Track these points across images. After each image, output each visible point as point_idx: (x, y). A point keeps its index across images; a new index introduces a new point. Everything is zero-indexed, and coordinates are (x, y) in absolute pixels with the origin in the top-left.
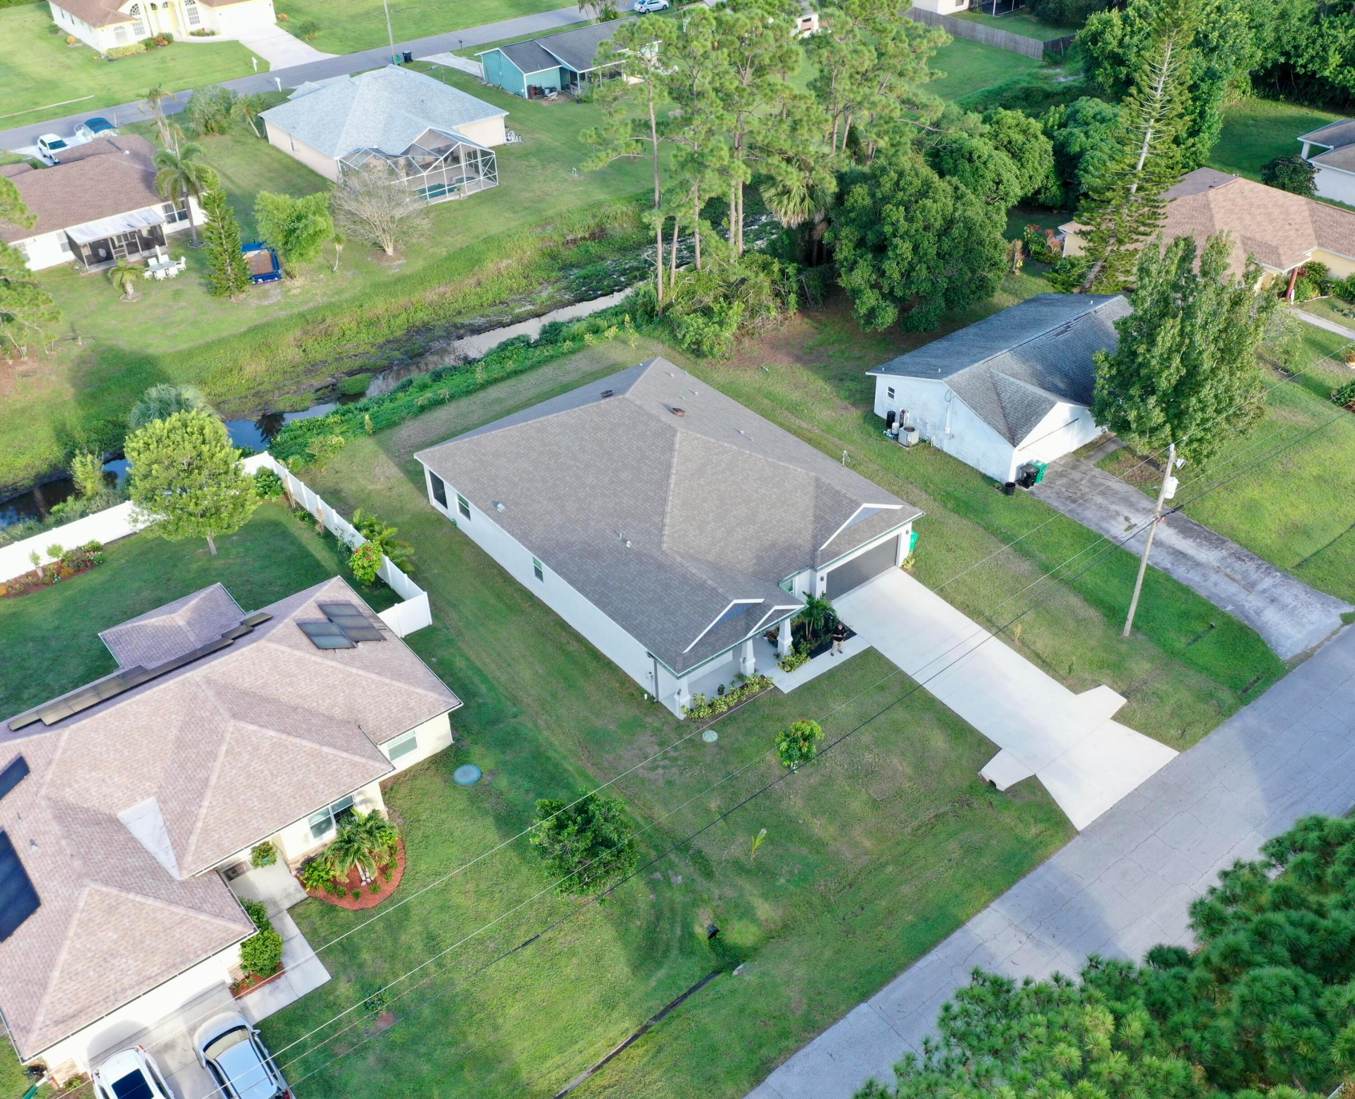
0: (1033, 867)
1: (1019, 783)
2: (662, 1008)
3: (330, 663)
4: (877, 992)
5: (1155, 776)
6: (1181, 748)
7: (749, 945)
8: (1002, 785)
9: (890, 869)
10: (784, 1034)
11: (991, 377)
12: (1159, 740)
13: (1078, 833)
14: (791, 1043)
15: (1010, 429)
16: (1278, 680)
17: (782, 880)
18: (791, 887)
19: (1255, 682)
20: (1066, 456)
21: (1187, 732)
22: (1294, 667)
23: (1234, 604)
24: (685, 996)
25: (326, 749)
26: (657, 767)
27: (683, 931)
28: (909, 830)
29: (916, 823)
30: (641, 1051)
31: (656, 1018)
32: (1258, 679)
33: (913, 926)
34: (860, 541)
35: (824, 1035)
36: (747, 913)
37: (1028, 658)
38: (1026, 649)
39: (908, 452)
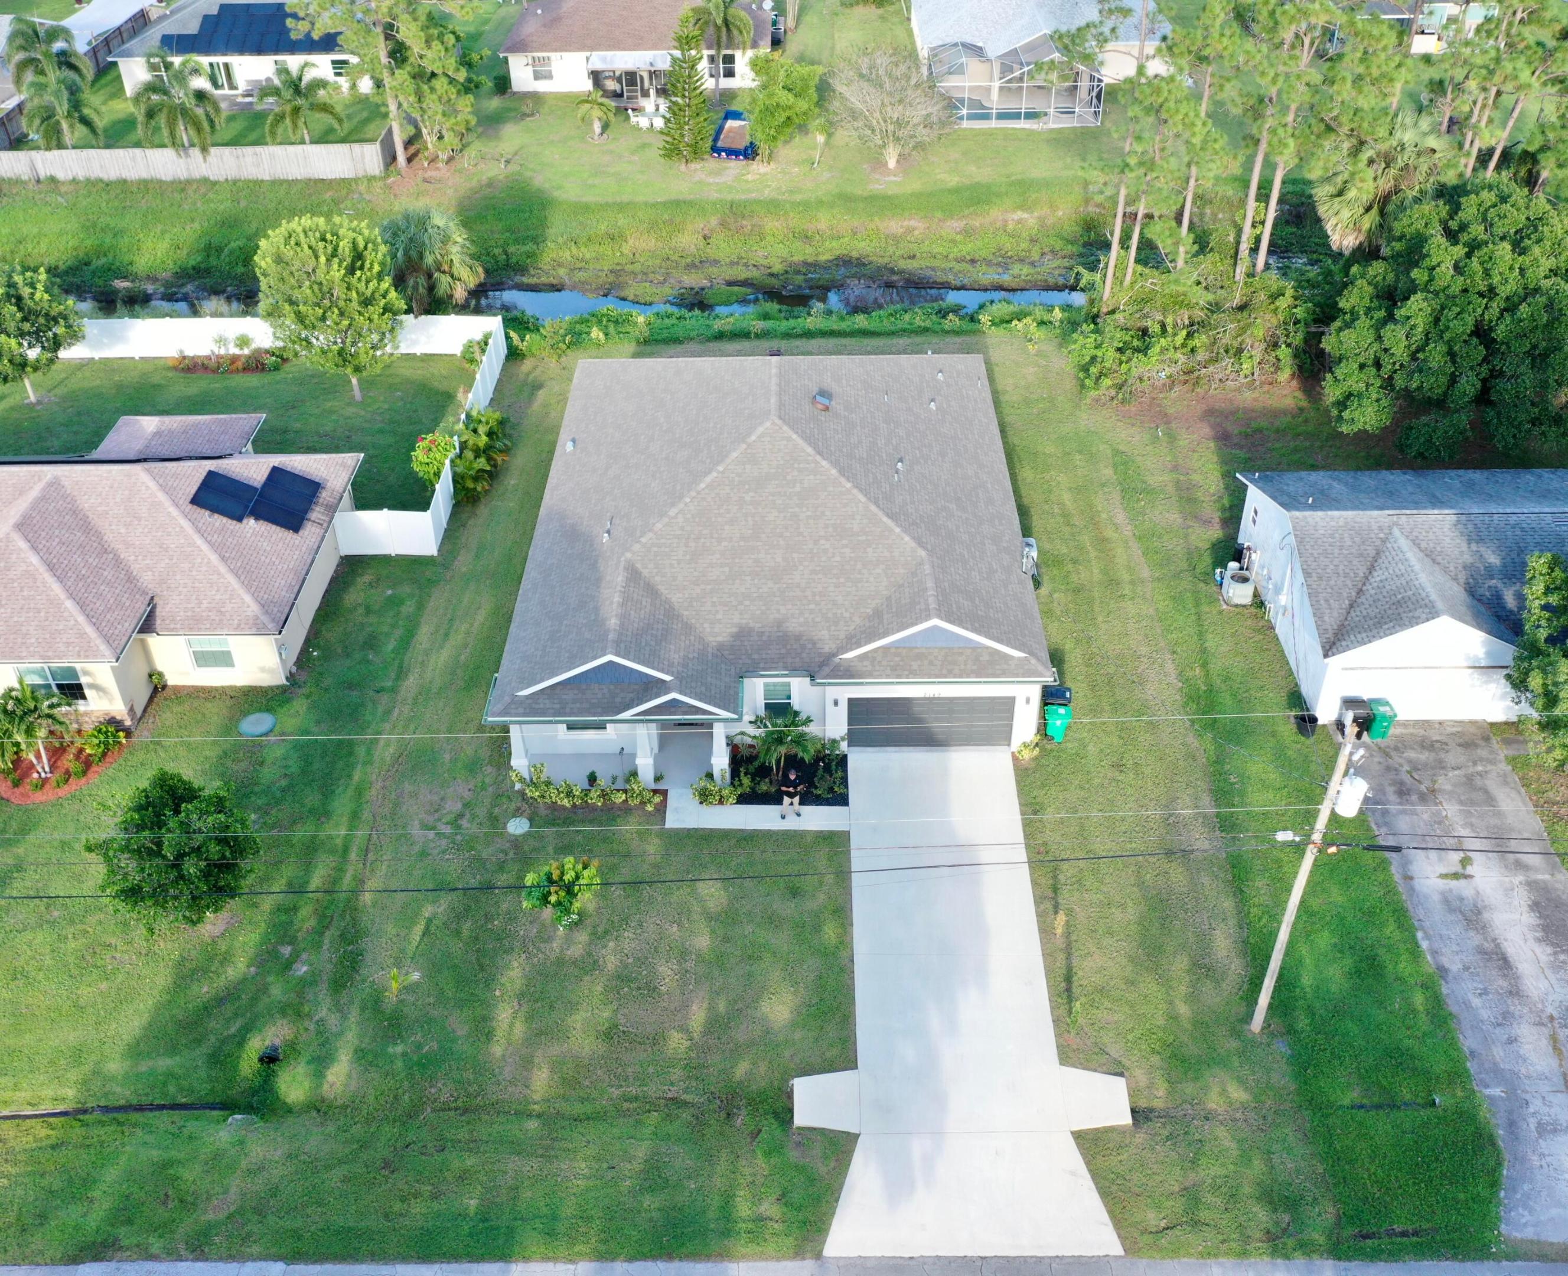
0: (694, 1256)
1: (822, 1131)
2: (122, 1102)
3: (184, 523)
4: (315, 1262)
5: (1040, 1260)
6: (1131, 1247)
7: (289, 1100)
8: (802, 1118)
9: (532, 1124)
10: (163, 1228)
11: (1384, 541)
12: (1111, 1213)
13: (818, 1256)
14: (156, 1245)
15: (1342, 626)
16: (1454, 1257)
17: (399, 1049)
18: (399, 1064)
19: (1404, 1234)
20: (1473, 723)
21: (1177, 1232)
22: (1512, 1257)
23: (1512, 1091)
24: (161, 1107)
25: (69, 604)
26: (433, 828)
27: (239, 1031)
28: (616, 1092)
29: (633, 1090)
30: (44, 1132)
31: (106, 1109)
32: (1416, 1233)
33: (463, 1216)
34: (913, 673)
35: (199, 1265)
36: (321, 1062)
37: (1049, 972)
38: (1061, 957)
39: (1220, 612)
